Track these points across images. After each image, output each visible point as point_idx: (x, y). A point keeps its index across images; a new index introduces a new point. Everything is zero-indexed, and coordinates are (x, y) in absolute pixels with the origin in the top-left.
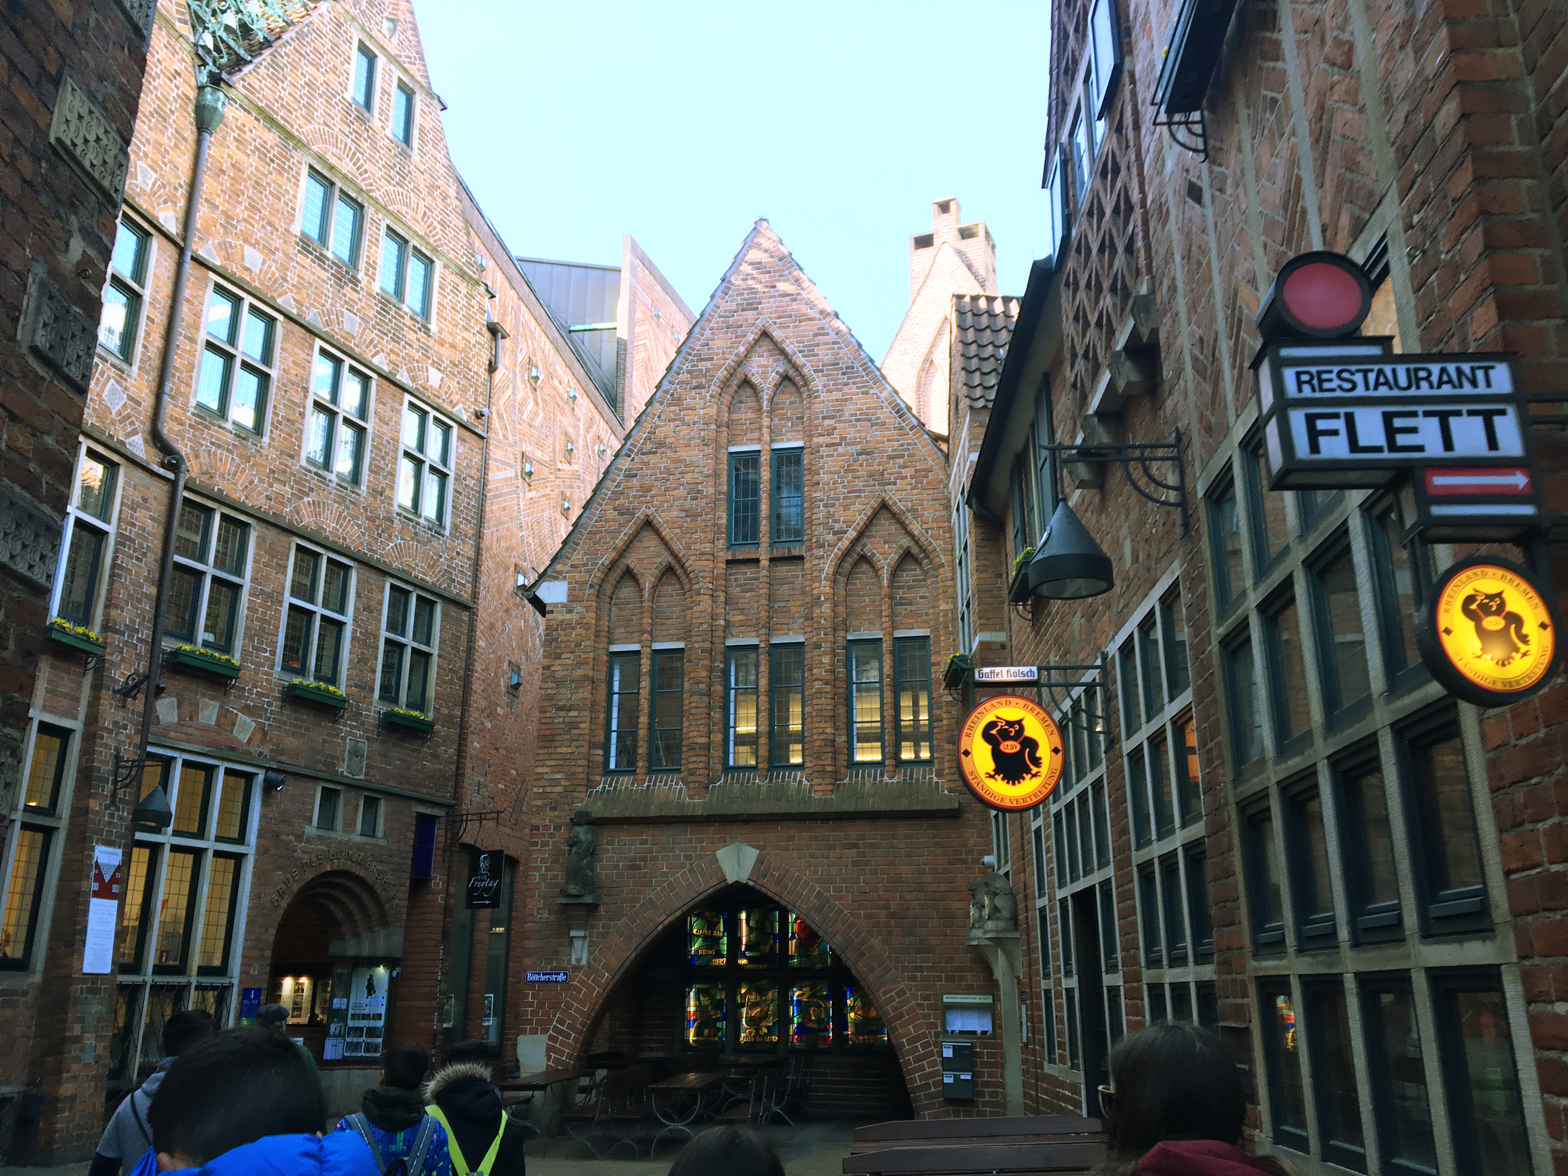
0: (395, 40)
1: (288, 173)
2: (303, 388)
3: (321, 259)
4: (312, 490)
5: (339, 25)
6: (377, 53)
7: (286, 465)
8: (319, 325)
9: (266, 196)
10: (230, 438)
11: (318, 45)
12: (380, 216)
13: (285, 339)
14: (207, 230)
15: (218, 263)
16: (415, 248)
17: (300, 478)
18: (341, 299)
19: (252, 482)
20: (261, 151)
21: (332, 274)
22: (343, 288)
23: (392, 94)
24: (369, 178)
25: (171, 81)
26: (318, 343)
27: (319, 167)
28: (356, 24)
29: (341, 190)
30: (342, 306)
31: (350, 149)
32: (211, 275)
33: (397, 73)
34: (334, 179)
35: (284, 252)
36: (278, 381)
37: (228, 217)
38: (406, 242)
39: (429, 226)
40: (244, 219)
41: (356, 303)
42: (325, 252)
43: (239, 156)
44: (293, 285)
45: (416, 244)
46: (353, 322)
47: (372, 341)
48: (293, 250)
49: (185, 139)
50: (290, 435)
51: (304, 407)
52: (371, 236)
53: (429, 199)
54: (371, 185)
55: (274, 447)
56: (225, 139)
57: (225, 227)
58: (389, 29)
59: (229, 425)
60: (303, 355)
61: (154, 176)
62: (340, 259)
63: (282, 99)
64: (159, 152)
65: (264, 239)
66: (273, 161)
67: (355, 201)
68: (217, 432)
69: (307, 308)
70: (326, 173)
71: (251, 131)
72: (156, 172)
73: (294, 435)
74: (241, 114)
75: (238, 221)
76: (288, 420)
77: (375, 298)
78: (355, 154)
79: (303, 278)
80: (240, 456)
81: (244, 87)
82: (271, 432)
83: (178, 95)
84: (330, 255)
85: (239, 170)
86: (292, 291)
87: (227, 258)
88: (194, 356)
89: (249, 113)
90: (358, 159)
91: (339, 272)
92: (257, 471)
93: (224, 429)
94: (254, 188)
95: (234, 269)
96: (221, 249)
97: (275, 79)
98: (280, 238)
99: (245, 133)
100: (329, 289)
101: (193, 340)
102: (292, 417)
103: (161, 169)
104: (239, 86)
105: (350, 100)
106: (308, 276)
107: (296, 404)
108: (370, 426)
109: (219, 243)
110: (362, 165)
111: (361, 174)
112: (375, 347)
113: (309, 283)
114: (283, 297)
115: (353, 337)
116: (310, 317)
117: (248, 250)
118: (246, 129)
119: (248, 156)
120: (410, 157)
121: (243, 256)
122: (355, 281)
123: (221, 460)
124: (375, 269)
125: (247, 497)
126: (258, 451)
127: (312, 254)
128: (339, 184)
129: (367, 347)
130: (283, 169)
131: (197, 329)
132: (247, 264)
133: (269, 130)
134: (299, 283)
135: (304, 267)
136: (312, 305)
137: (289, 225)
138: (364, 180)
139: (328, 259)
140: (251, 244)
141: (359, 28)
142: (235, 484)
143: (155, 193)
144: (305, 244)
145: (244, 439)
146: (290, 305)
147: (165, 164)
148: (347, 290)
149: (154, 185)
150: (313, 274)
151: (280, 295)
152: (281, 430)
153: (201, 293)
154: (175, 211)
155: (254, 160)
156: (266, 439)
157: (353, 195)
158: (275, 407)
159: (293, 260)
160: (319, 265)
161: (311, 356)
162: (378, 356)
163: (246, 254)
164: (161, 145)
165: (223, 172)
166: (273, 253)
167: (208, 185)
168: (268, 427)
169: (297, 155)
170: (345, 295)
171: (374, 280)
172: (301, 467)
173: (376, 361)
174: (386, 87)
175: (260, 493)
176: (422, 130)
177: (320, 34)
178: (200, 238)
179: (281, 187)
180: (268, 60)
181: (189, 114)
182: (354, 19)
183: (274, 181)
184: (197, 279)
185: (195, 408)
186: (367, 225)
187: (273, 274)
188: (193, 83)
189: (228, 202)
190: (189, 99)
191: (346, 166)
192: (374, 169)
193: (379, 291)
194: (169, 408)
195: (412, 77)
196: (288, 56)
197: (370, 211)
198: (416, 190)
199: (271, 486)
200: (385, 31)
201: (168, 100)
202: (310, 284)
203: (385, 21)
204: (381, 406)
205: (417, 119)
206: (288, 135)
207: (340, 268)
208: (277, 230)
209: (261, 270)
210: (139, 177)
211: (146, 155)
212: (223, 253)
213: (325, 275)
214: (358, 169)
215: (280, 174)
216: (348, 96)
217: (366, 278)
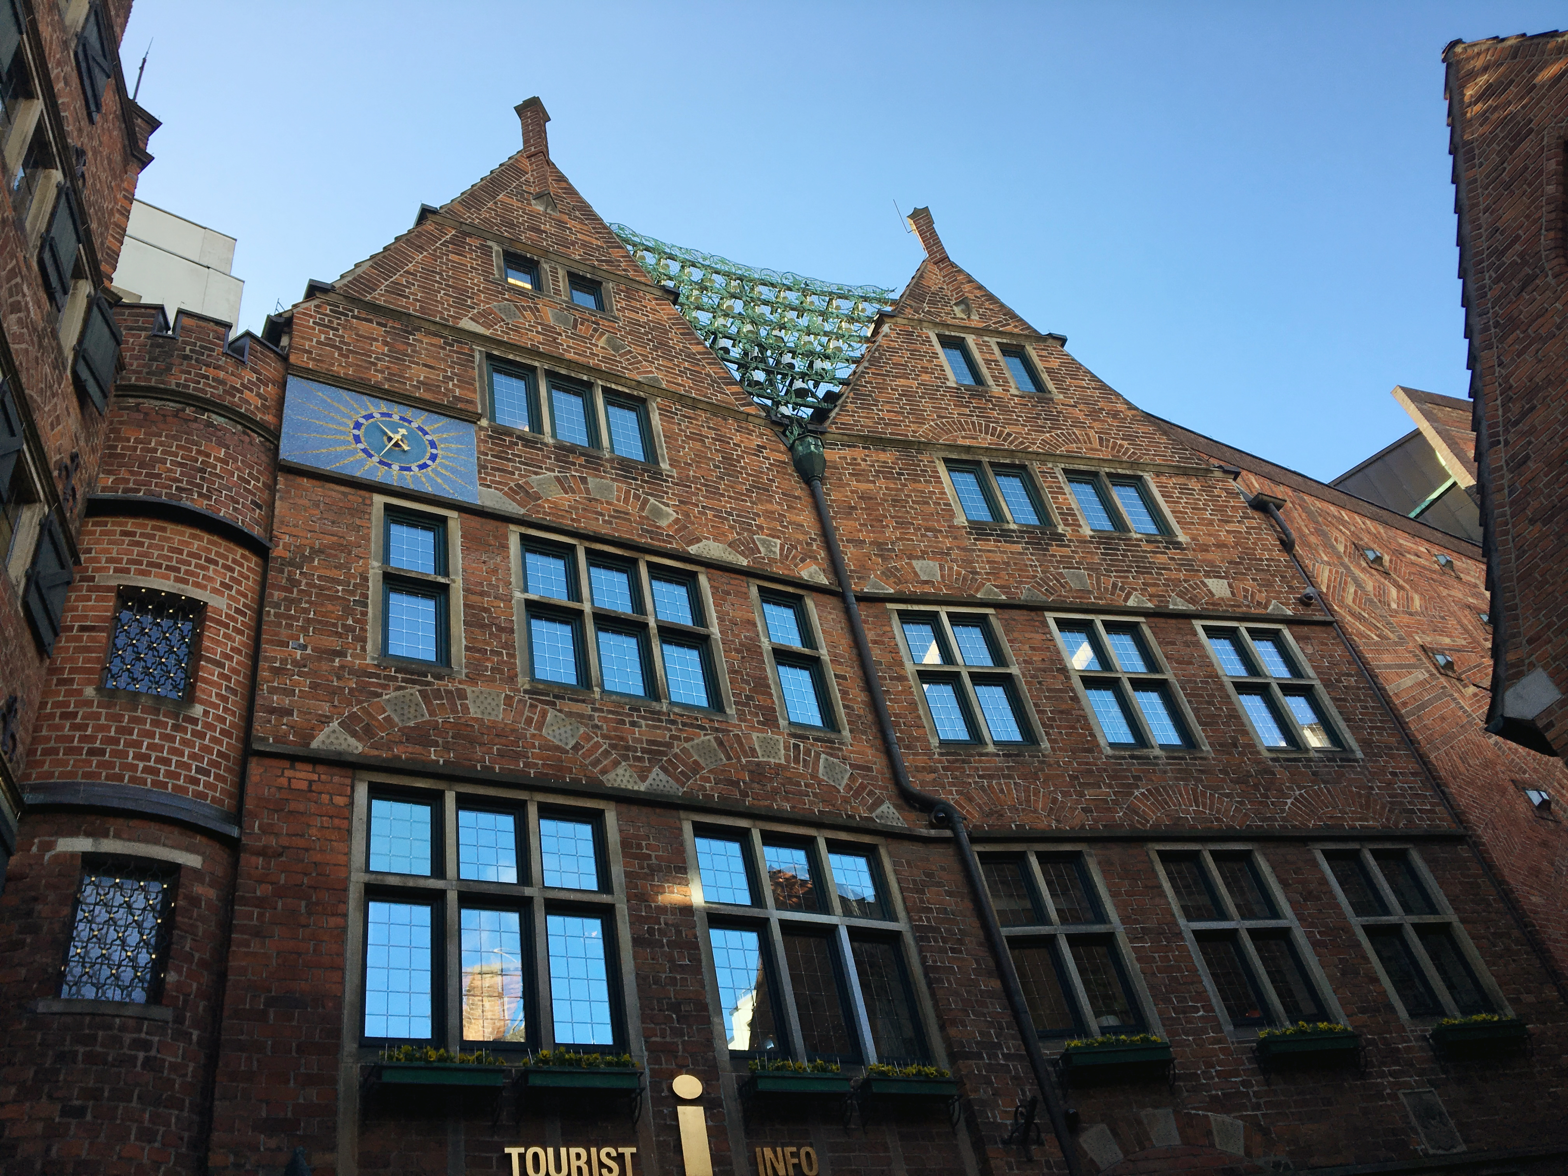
0: (975, 317)
1: (925, 476)
2: (1058, 670)
3: (1006, 535)
4: (1137, 778)
5: (911, 334)
6: (962, 335)
7: (1087, 764)
8: (1041, 597)
9: (911, 507)
10: (999, 762)
11: (896, 359)
12: (1050, 465)
13: (1008, 631)
14: (863, 567)
15: (892, 591)
16: (1109, 475)
17: (1114, 770)
18: (1051, 561)
19: (1055, 801)
20: (885, 472)
21: (1026, 543)
22: (1047, 550)
23: (999, 358)
24: (1016, 438)
25: (759, 456)
26: (1050, 618)
27: (954, 456)
28: (925, 324)
29: (992, 464)
30: (1058, 568)
31: (980, 425)
32: (889, 606)
33: (993, 341)
34: (977, 458)
35: (958, 548)
36: (1024, 676)
37: (879, 545)
38: (1096, 474)
39: (1113, 448)
40: (897, 539)
41: (1074, 558)
42: (1006, 526)
43: (863, 486)
44: (987, 574)
45: (1107, 470)
46: (1079, 578)
47: (1115, 585)
48: (969, 542)
49: (796, 497)
50: (1073, 727)
51: (1073, 690)
52: (1051, 487)
53: (1097, 425)
54: (1022, 443)
55: (1060, 749)
56: (841, 479)
57: (881, 556)
58: (963, 311)
59: (991, 748)
60: (1039, 637)
61: (779, 541)
62: (1027, 526)
63: (883, 419)
64: (775, 519)
65: (930, 546)
66: (903, 474)
67: (1012, 466)
68: (980, 762)
69: (1017, 588)
70: (964, 457)
71: (866, 461)
72: (779, 538)
73: (1078, 725)
74: (847, 452)
75: (893, 543)
76: (1062, 712)
77: (1091, 542)
78: (987, 427)
79: (995, 562)
80: (1024, 777)
81: (837, 428)
82: (1047, 734)
83: (770, 464)
84: (1013, 526)
85: (871, 498)
86: (989, 580)
87: (899, 582)
88: (912, 693)
89: (854, 446)
90: (994, 429)
91: (1033, 538)
92: (1054, 785)
93: (987, 754)
94: (894, 506)
95: (912, 588)
96: (888, 577)
97: (866, 407)
98: (947, 537)
99: (859, 464)
100: (1031, 559)
101: (902, 678)
102: (1064, 707)
103: (783, 533)
104: (833, 429)
105: (955, 386)
106: (998, 557)
107: (1060, 690)
108: (1169, 675)
109: (883, 573)
110: (1001, 432)
111: (1005, 440)
112: (1122, 589)
113: (1004, 563)
114: (983, 590)
115: (1089, 592)
116: (1024, 594)
117: (917, 564)
118: (859, 461)
119: (874, 482)
120: (1052, 399)
121: (916, 573)
122: (1059, 538)
123: (1002, 791)
124: (1075, 515)
125: (1057, 821)
126: (1043, 762)
127: (992, 535)
128: (985, 459)
129: (1113, 594)
130: (918, 475)
131: (901, 664)
132: (924, 578)
133: (884, 450)
134: (994, 568)
135: (989, 551)
136: (1021, 582)
137: (951, 521)
138: (1011, 443)
139: (1014, 531)
140: (917, 558)
141: (931, 325)
142: (1035, 811)
143: (787, 557)
144: (978, 529)
145: (1017, 755)
146: (995, 594)
147: (786, 527)
148: (1054, 549)
149: (782, 549)
150: (1005, 552)
151: (977, 590)
152: (1058, 727)
153: (888, 629)
154: (818, 564)
155: (882, 483)
156: (1045, 745)
157: (1008, 461)
158: (1036, 705)
159: (974, 550)
160: (1005, 541)
161: (1050, 633)
162: (1132, 597)
163: (917, 570)
164: (773, 513)
165: (855, 508)
166: (948, 554)
167: (843, 527)
168: (1040, 730)
169: (925, 458)
170: (1054, 556)
171: (1080, 526)
172: (1107, 757)
173: (1131, 603)
174: (988, 356)
175: (1073, 809)
176: (1049, 371)
177: (894, 351)
178: (859, 578)
179: (923, 492)
180: (851, 395)
181: (791, 475)
182: (920, 321)
183: (914, 490)
184: (875, 617)
185: (939, 747)
186: (1040, 480)
187: (959, 574)
188: (782, 447)
189: (873, 532)
190: (784, 463)
191: (985, 441)
192: (1017, 429)
193: (1092, 533)
194: (908, 761)
195: (1011, 335)
196: (871, 383)
197: (1036, 467)
198: (1076, 423)
199: (1082, 795)
200: (960, 315)
201: (761, 472)
202: (1007, 564)
203: (955, 308)
204: (1170, 647)
205: (1040, 365)
206: (904, 445)
207: (1033, 533)
208: (941, 531)
209: (942, 576)
210: (762, 549)
211: (760, 527)
212: (892, 580)
213: (1019, 548)
214: (999, 437)
215: (915, 481)
216: (951, 383)
217: (1068, 529)
